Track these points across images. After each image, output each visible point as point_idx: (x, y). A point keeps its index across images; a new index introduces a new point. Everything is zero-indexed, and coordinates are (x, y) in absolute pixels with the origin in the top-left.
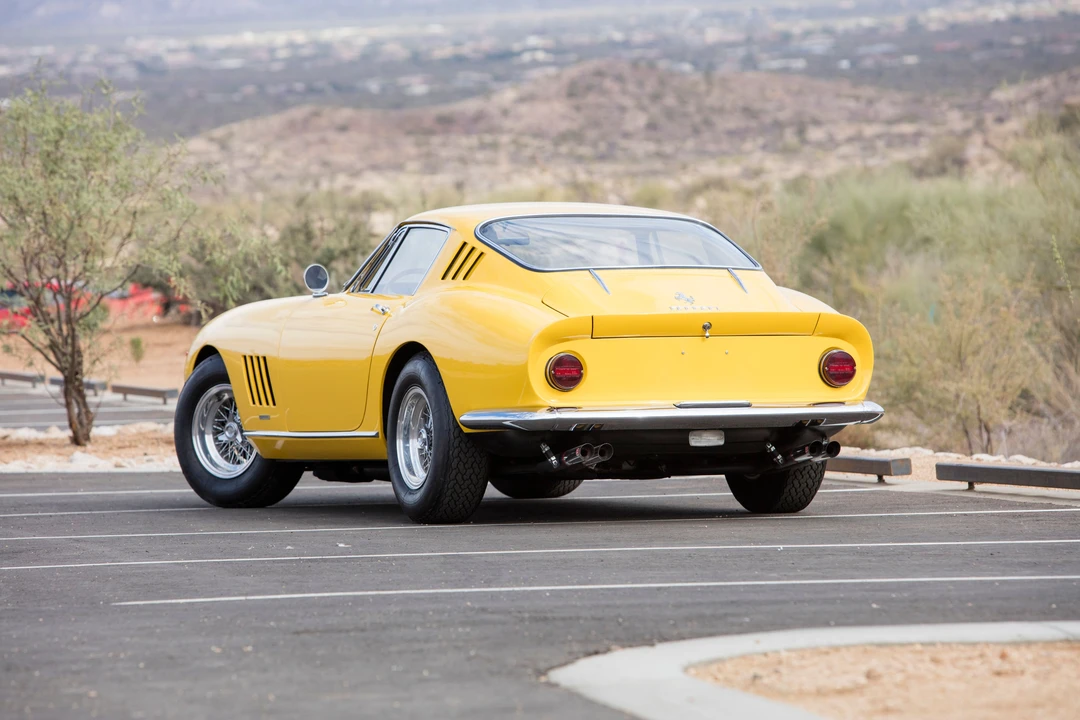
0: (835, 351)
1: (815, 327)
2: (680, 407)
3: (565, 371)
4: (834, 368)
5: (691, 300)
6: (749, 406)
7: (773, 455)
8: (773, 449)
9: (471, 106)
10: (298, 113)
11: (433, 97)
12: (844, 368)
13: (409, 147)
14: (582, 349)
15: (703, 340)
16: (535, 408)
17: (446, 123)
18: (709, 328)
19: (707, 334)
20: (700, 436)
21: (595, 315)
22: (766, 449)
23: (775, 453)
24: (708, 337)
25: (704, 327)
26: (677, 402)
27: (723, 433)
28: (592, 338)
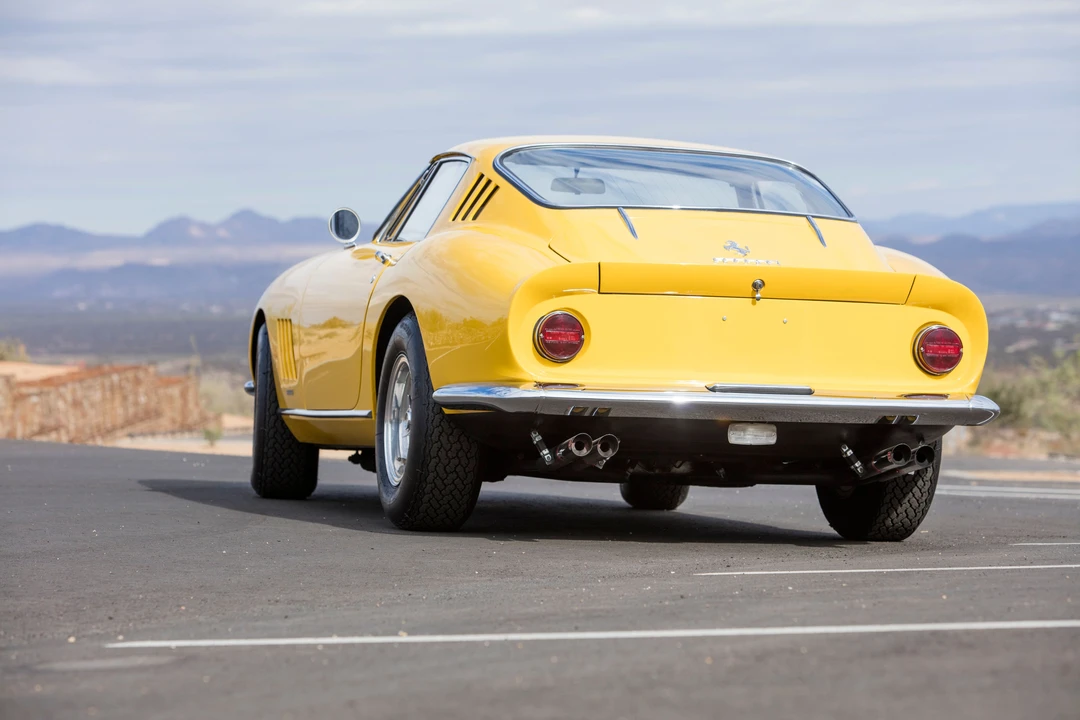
0: (934, 327)
1: (909, 295)
2: (713, 390)
3: (560, 335)
4: (933, 349)
5: (744, 252)
6: (810, 392)
7: (849, 461)
8: (850, 453)
12: (947, 350)
14: (586, 306)
15: (754, 304)
16: (515, 383)
18: (760, 286)
19: (758, 296)
20: (744, 430)
21: (602, 262)
22: (841, 453)
23: (853, 459)
24: (758, 299)
25: (755, 285)
26: (710, 384)
27: (775, 428)
28: (599, 293)
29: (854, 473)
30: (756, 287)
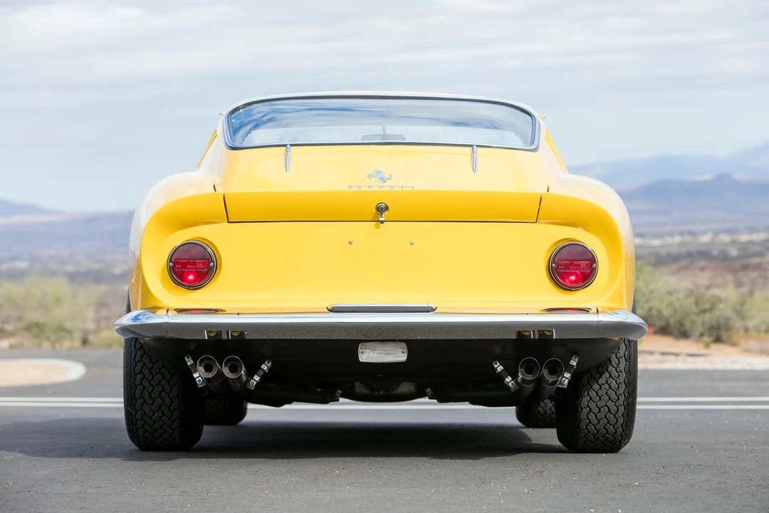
0: (567, 243)
2: (333, 311)
3: (189, 263)
6: (431, 311)
7: (501, 377)
8: (500, 368)
9: (756, 260)
10: (684, 263)
11: (740, 257)
13: (730, 277)
14: (216, 235)
15: (377, 227)
17: (745, 267)
18: (384, 210)
19: (382, 219)
20: (375, 349)
23: (505, 373)
24: (382, 222)
25: (378, 209)
26: (331, 304)
27: (404, 345)
28: (229, 222)
29: (506, 387)
30: (381, 209)
